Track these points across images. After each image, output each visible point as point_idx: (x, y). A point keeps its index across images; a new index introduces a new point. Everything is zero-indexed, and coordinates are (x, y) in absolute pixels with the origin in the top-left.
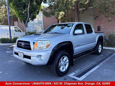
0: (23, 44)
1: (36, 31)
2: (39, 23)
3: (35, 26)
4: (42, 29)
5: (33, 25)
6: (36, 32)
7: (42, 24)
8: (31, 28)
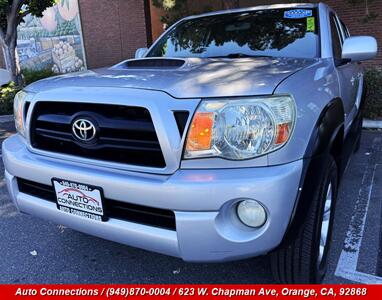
0: (83, 126)
1: (53, 63)
2: (64, 29)
3: (46, 43)
4: (79, 55)
5: (37, 38)
6: (54, 69)
7: (78, 34)
8: (30, 54)
